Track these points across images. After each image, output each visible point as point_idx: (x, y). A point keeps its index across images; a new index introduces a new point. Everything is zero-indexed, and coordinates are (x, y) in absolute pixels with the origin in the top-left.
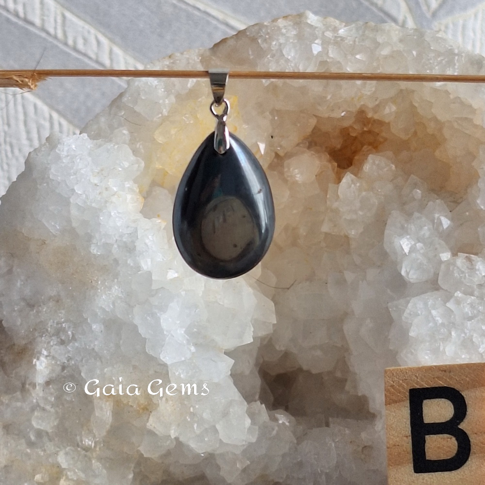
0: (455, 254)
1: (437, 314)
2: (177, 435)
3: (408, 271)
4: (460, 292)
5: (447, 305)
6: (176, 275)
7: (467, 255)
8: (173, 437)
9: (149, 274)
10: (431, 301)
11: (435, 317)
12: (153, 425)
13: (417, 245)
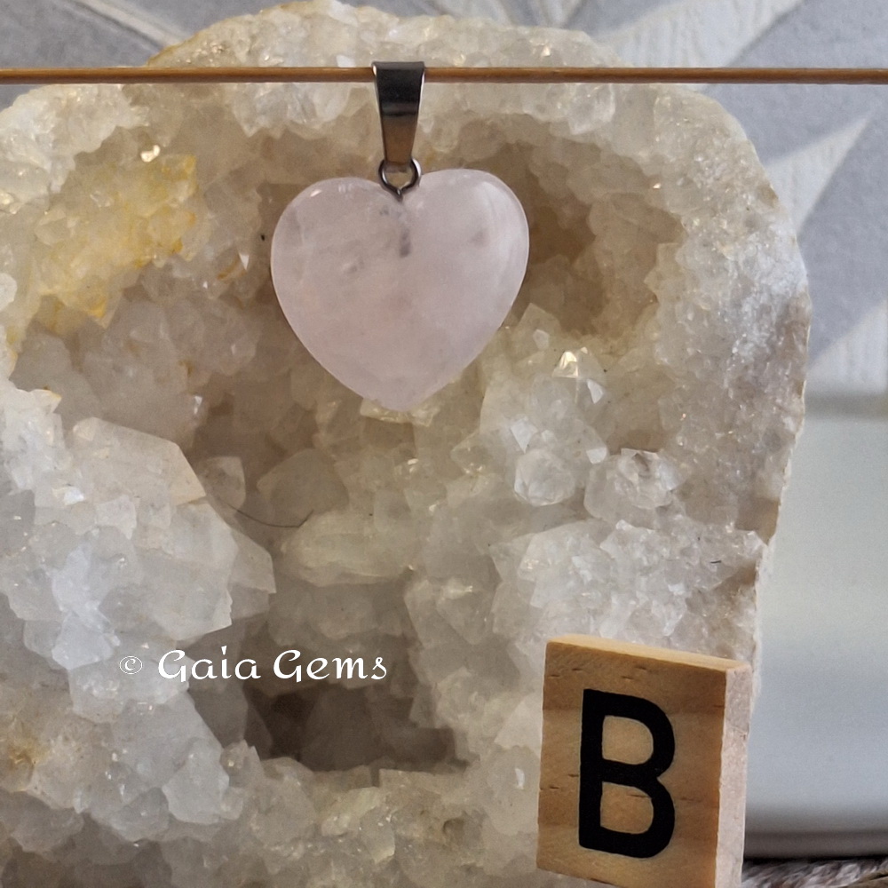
0: (615, 451)
1: (583, 565)
2: (87, 806)
3: (527, 483)
4: (627, 522)
5: (601, 547)
6: (81, 497)
7: (639, 452)
8: (79, 810)
9: (29, 496)
10: (571, 539)
11: (580, 569)
12: (40, 787)
13: (543, 434)
